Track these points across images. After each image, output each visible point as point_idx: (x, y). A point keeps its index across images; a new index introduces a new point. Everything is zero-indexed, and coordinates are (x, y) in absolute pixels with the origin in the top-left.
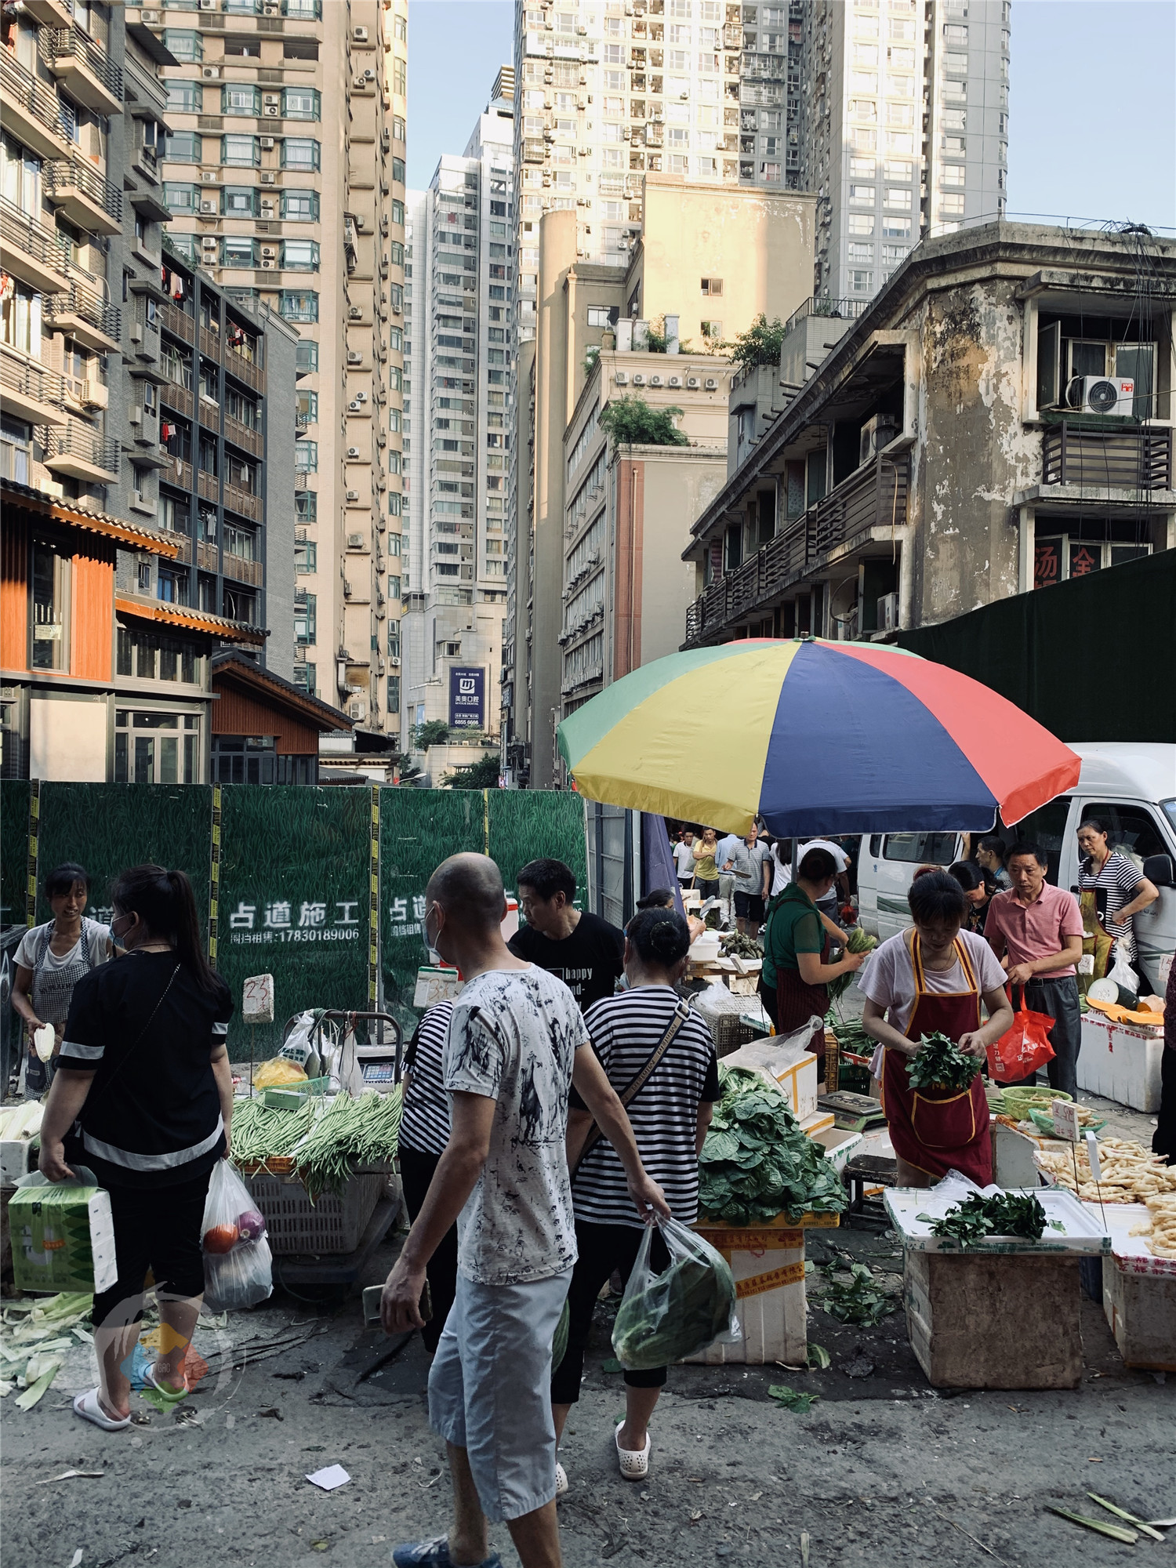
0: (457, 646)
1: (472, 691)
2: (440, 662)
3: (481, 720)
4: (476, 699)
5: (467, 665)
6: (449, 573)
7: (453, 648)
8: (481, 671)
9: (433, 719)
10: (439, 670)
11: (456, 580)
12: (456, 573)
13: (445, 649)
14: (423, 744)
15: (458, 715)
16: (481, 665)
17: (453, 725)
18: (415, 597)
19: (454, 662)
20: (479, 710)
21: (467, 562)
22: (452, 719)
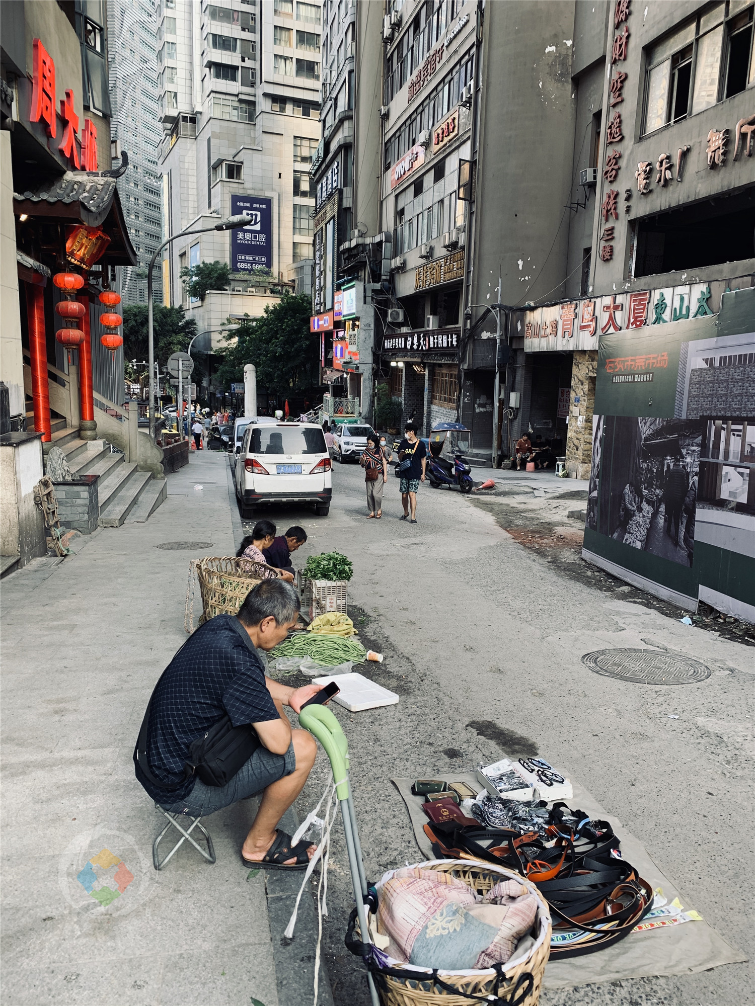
0: (239, 168)
1: (258, 227)
2: (217, 190)
3: (269, 264)
4: (262, 237)
5: (250, 192)
6: (226, 77)
7: (234, 171)
8: (268, 202)
9: (210, 260)
10: (216, 202)
11: (234, 87)
12: (234, 79)
13: (223, 172)
14: (198, 291)
15: (241, 257)
16: (268, 194)
17: (236, 270)
18: (185, 119)
19: (234, 188)
20: (266, 251)
21: (248, 63)
22: (234, 261)
